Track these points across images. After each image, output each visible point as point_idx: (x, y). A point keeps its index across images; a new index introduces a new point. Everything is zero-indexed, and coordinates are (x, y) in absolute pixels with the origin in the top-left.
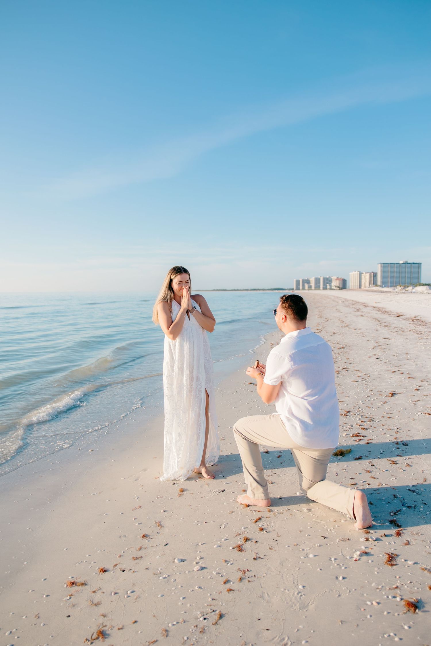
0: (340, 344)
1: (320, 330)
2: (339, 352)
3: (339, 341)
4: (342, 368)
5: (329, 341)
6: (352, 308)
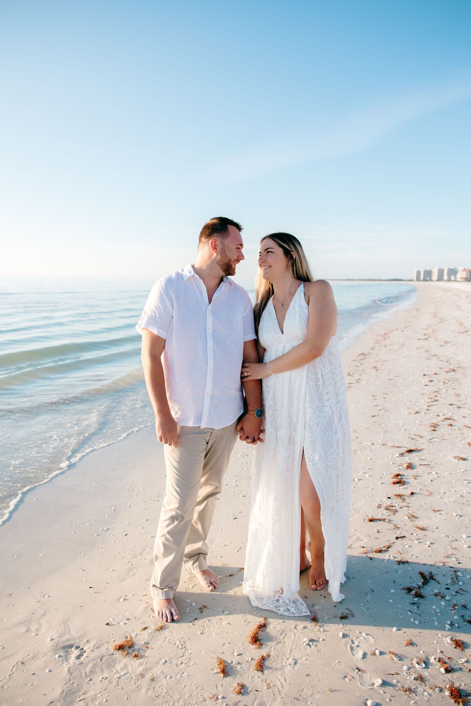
0: (450, 363)
1: (428, 336)
2: (445, 379)
3: (449, 357)
5: (435, 355)
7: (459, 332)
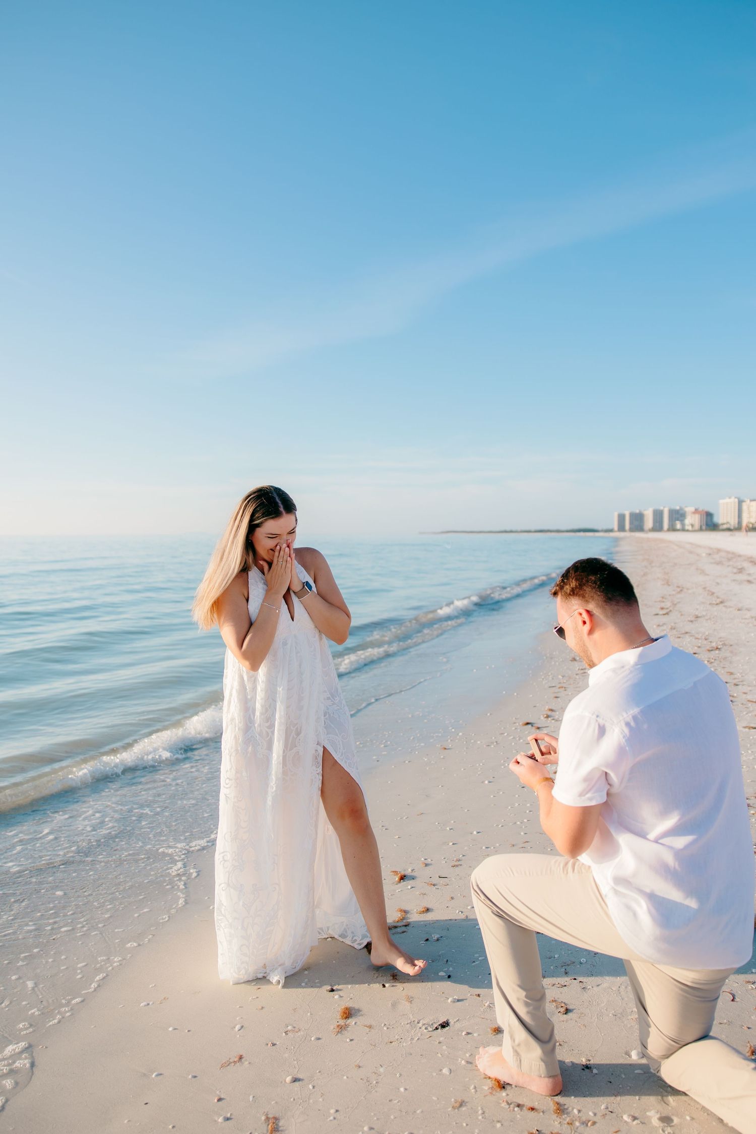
0: (710, 640)
1: (668, 610)
2: (710, 658)
3: (707, 633)
5: (687, 633)
7: (710, 604)
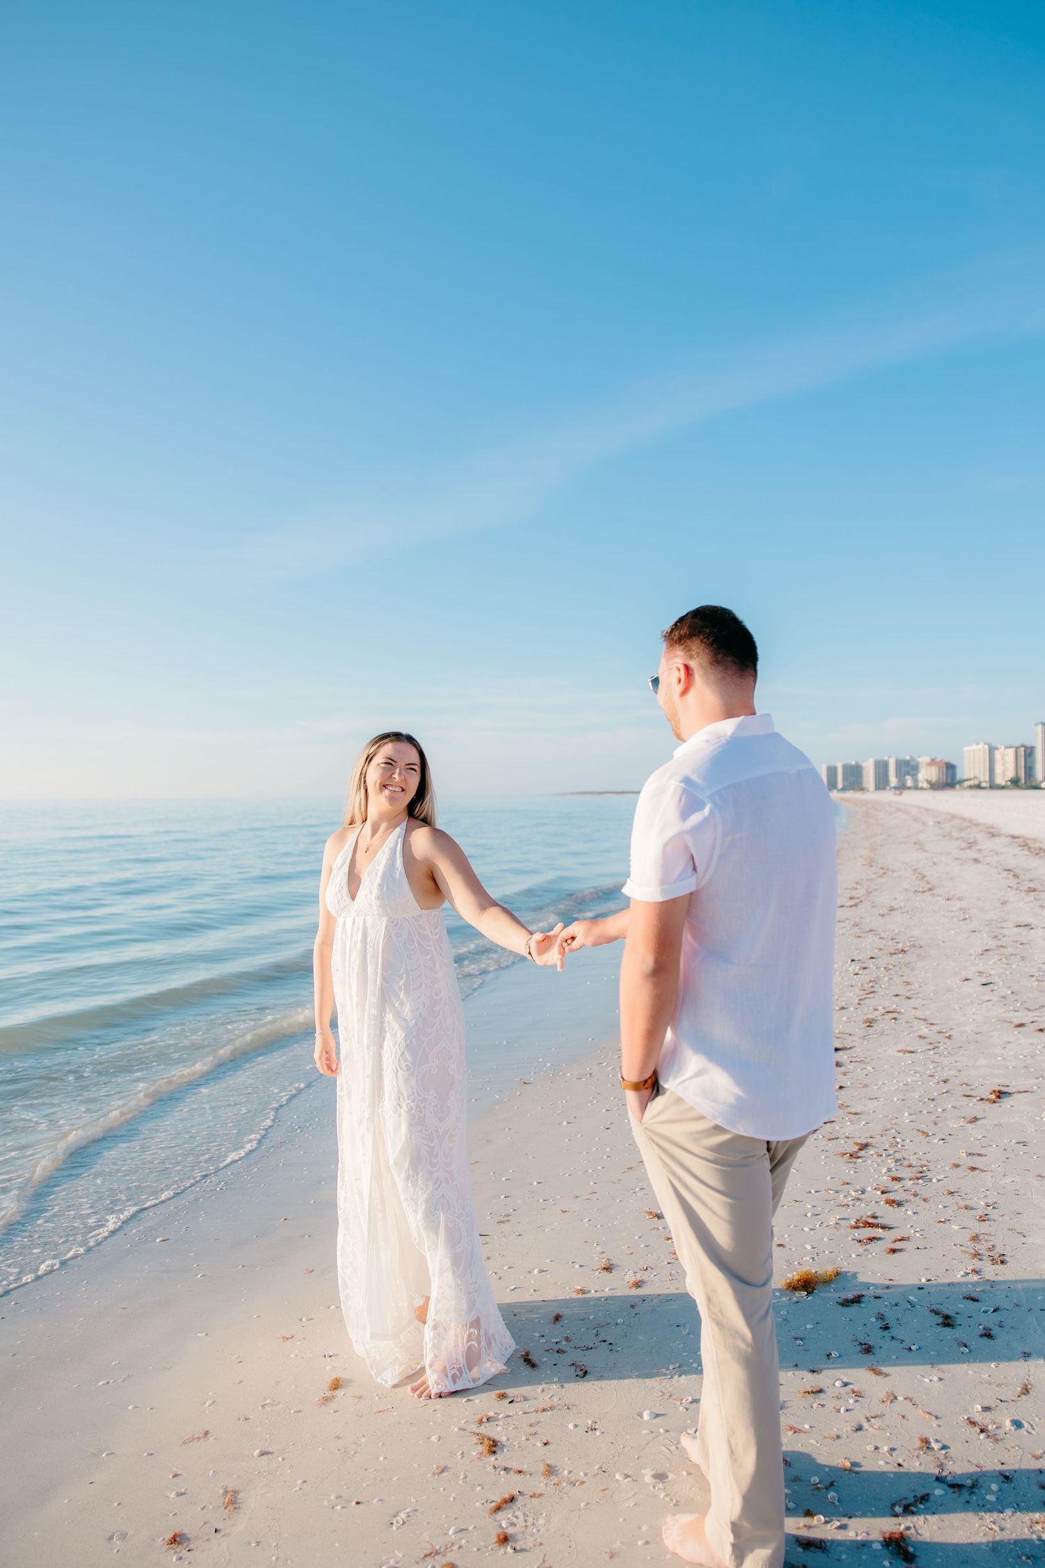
0: (897, 941)
1: (859, 900)
2: (888, 964)
3: (896, 932)
4: (883, 1011)
5: (871, 931)
6: (957, 839)
7: (916, 892)
